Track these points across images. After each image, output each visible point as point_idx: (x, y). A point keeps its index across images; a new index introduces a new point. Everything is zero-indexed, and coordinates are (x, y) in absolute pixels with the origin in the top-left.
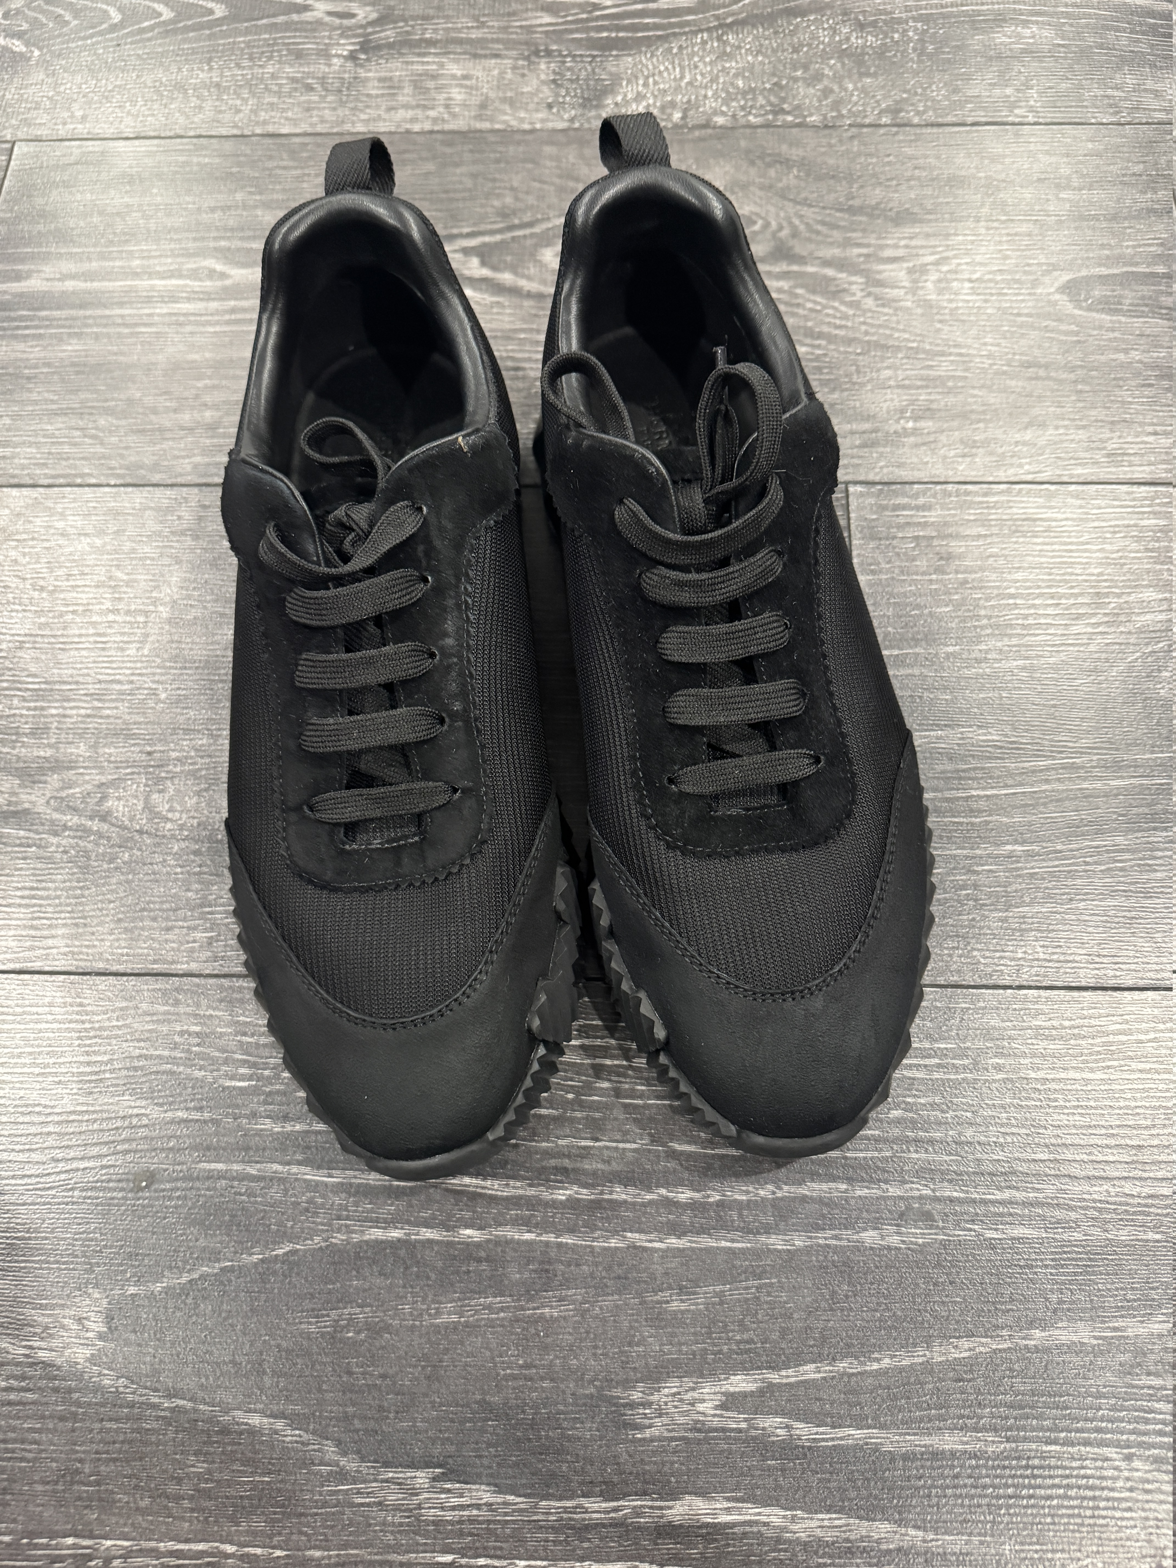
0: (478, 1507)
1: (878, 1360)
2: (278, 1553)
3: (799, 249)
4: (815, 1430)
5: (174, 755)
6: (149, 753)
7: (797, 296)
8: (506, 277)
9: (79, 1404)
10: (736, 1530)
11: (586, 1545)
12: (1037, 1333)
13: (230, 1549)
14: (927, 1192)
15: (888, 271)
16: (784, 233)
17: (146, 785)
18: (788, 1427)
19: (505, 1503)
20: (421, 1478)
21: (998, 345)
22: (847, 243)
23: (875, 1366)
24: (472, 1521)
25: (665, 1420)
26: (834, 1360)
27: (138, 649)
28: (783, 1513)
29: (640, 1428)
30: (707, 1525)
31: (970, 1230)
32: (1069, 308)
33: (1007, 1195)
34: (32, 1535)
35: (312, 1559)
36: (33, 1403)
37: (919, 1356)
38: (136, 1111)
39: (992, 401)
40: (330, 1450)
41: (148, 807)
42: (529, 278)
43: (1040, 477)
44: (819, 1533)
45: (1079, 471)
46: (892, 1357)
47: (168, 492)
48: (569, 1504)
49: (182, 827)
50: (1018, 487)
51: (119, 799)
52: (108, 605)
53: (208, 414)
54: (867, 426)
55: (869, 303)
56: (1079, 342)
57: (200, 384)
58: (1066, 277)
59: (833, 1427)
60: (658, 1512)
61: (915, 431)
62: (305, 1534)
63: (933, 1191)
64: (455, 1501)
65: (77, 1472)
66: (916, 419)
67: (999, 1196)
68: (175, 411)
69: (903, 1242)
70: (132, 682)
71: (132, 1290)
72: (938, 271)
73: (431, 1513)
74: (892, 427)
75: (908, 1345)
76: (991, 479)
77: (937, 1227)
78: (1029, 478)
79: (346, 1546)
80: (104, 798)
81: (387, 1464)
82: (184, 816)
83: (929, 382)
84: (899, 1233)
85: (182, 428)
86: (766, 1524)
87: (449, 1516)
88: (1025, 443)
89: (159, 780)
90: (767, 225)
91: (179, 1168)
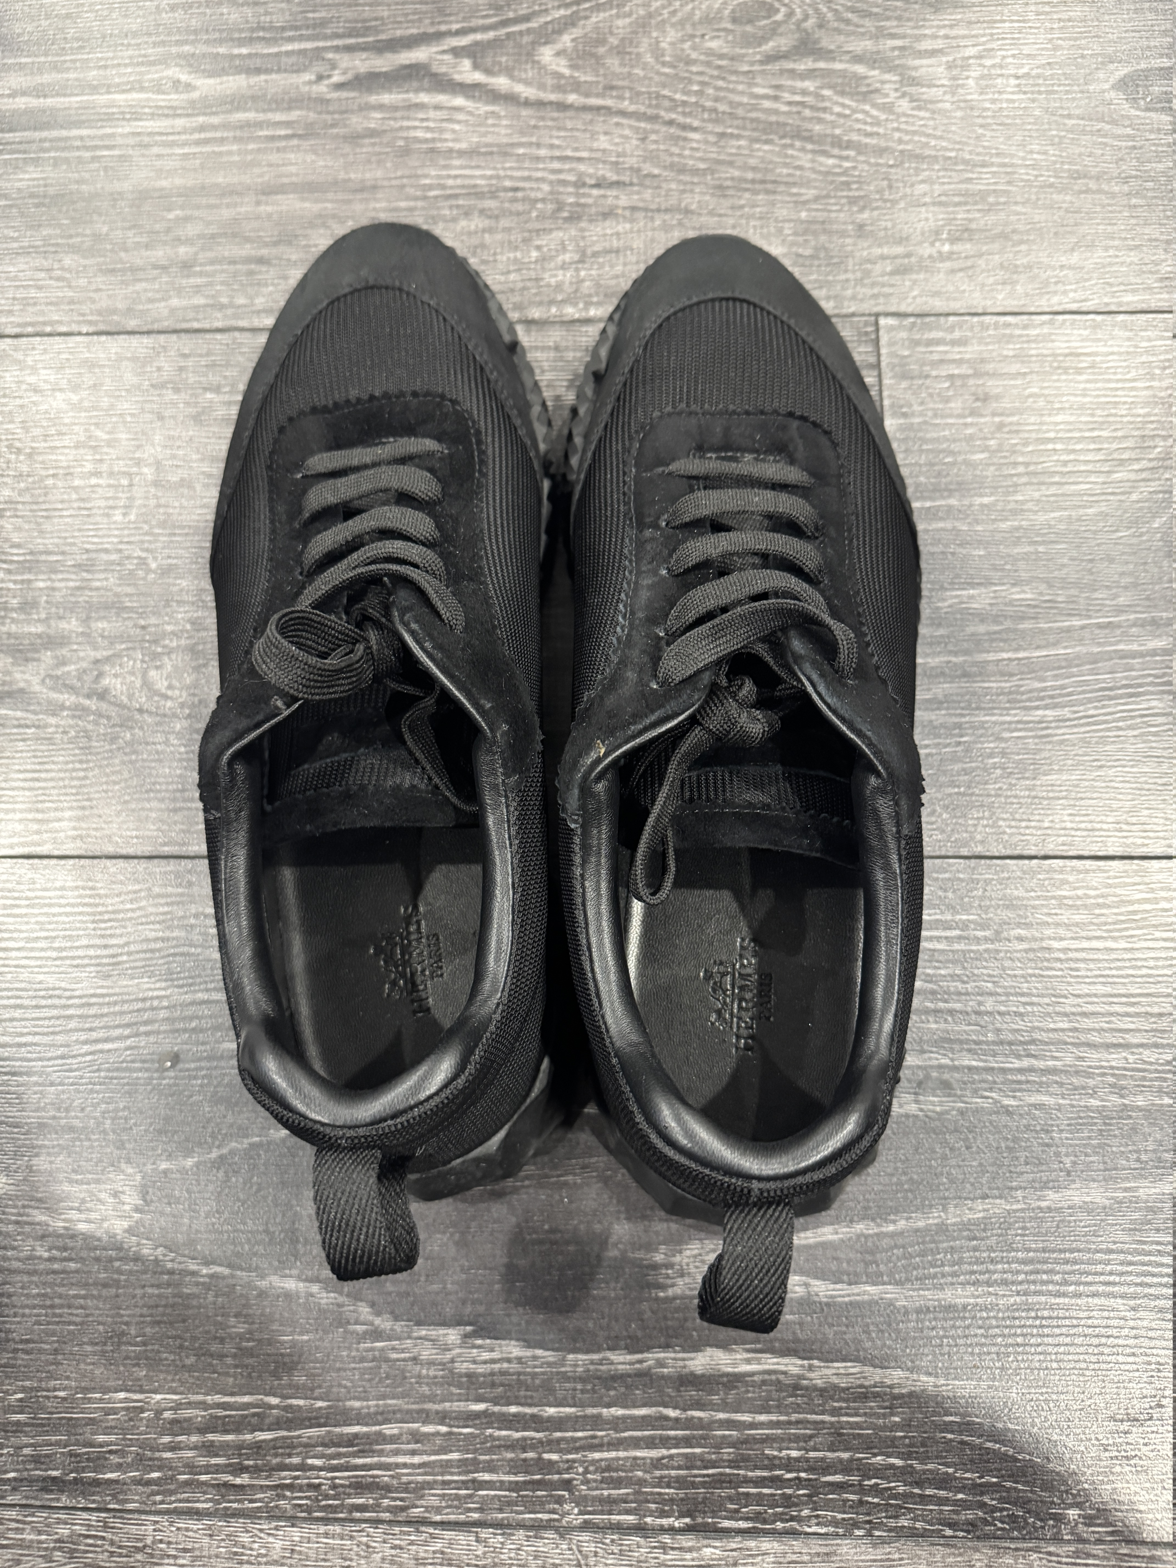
0: (509, 1360)
1: (894, 1222)
2: (320, 1404)
3: (826, 43)
4: (832, 1286)
5: (169, 628)
6: (143, 628)
7: (823, 98)
8: (502, 82)
9: (119, 1272)
10: (756, 1378)
11: (612, 1393)
12: (1051, 1195)
13: (274, 1401)
14: (945, 1061)
15: (925, 67)
16: (810, 23)
17: (143, 661)
18: (806, 1285)
19: (535, 1358)
20: (453, 1335)
21: (1045, 153)
22: (880, 34)
23: (891, 1228)
24: (503, 1373)
25: (687, 1280)
26: (851, 1221)
27: (124, 515)
28: (800, 1362)
29: (663, 1287)
30: (728, 1375)
31: (987, 1098)
32: (1126, 108)
33: (1026, 1063)
34: (85, 1390)
35: (352, 1409)
36: (77, 1271)
37: (934, 1218)
38: (156, 993)
39: (1037, 218)
40: (364, 1310)
41: (147, 684)
42: (527, 83)
43: (1085, 306)
44: (835, 1380)
45: (1128, 298)
46: (907, 1219)
47: (146, 340)
48: (595, 1357)
49: (182, 705)
50: (1060, 318)
51: (116, 676)
52: (89, 467)
53: (182, 250)
54: (899, 250)
55: (904, 105)
56: (1134, 147)
57: (171, 216)
58: (1123, 71)
59: (850, 1284)
60: (681, 1363)
61: (950, 256)
62: (345, 1387)
63: (952, 1060)
64: (486, 1356)
65: (123, 1333)
66: (953, 240)
67: (1017, 1064)
68: (147, 246)
69: (921, 1110)
70: (120, 551)
71: (164, 1166)
72: (980, 65)
73: (463, 1367)
74: (926, 250)
75: (924, 1208)
76: (1032, 309)
77: (955, 1095)
78: (1074, 307)
79: (384, 1397)
80: (100, 675)
81: (419, 1323)
82: (184, 694)
83: (968, 198)
84: (917, 1102)
85: (155, 267)
86: (785, 1373)
87: (481, 1369)
88: (1070, 268)
89: (155, 656)
90: (790, 14)
91: (200, 1048)
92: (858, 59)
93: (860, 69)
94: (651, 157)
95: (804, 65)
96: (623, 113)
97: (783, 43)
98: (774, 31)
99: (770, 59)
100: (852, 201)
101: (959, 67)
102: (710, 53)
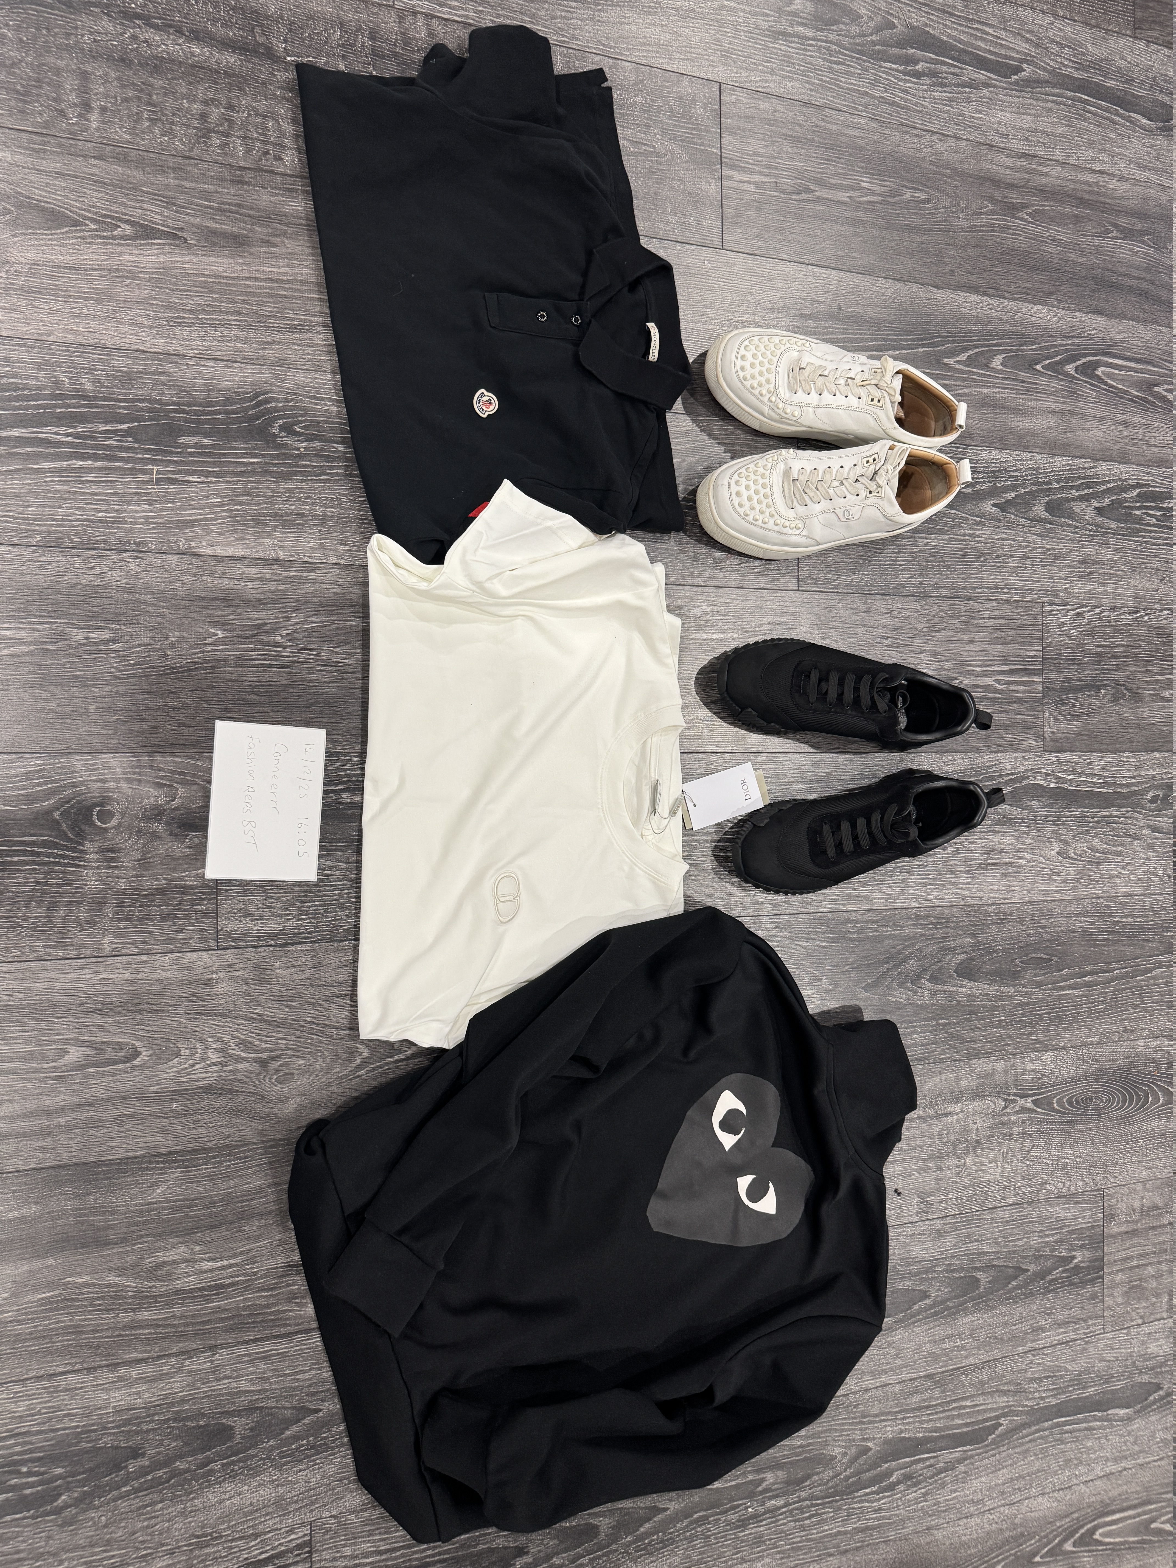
7: (259, 1040)
15: (217, 1058)
16: (263, 1074)
22: (234, 1072)
39: (178, 991)
54: (233, 974)
61: (213, 973)
66: (212, 979)
74: (221, 975)
92: (245, 1060)
93: (244, 1055)
94: (326, 1009)
95: (265, 1055)
96: (337, 1028)
97: (274, 1065)
98: (278, 1070)
99: (279, 1057)
100: (249, 995)
101: (204, 1059)
102: (303, 1058)
